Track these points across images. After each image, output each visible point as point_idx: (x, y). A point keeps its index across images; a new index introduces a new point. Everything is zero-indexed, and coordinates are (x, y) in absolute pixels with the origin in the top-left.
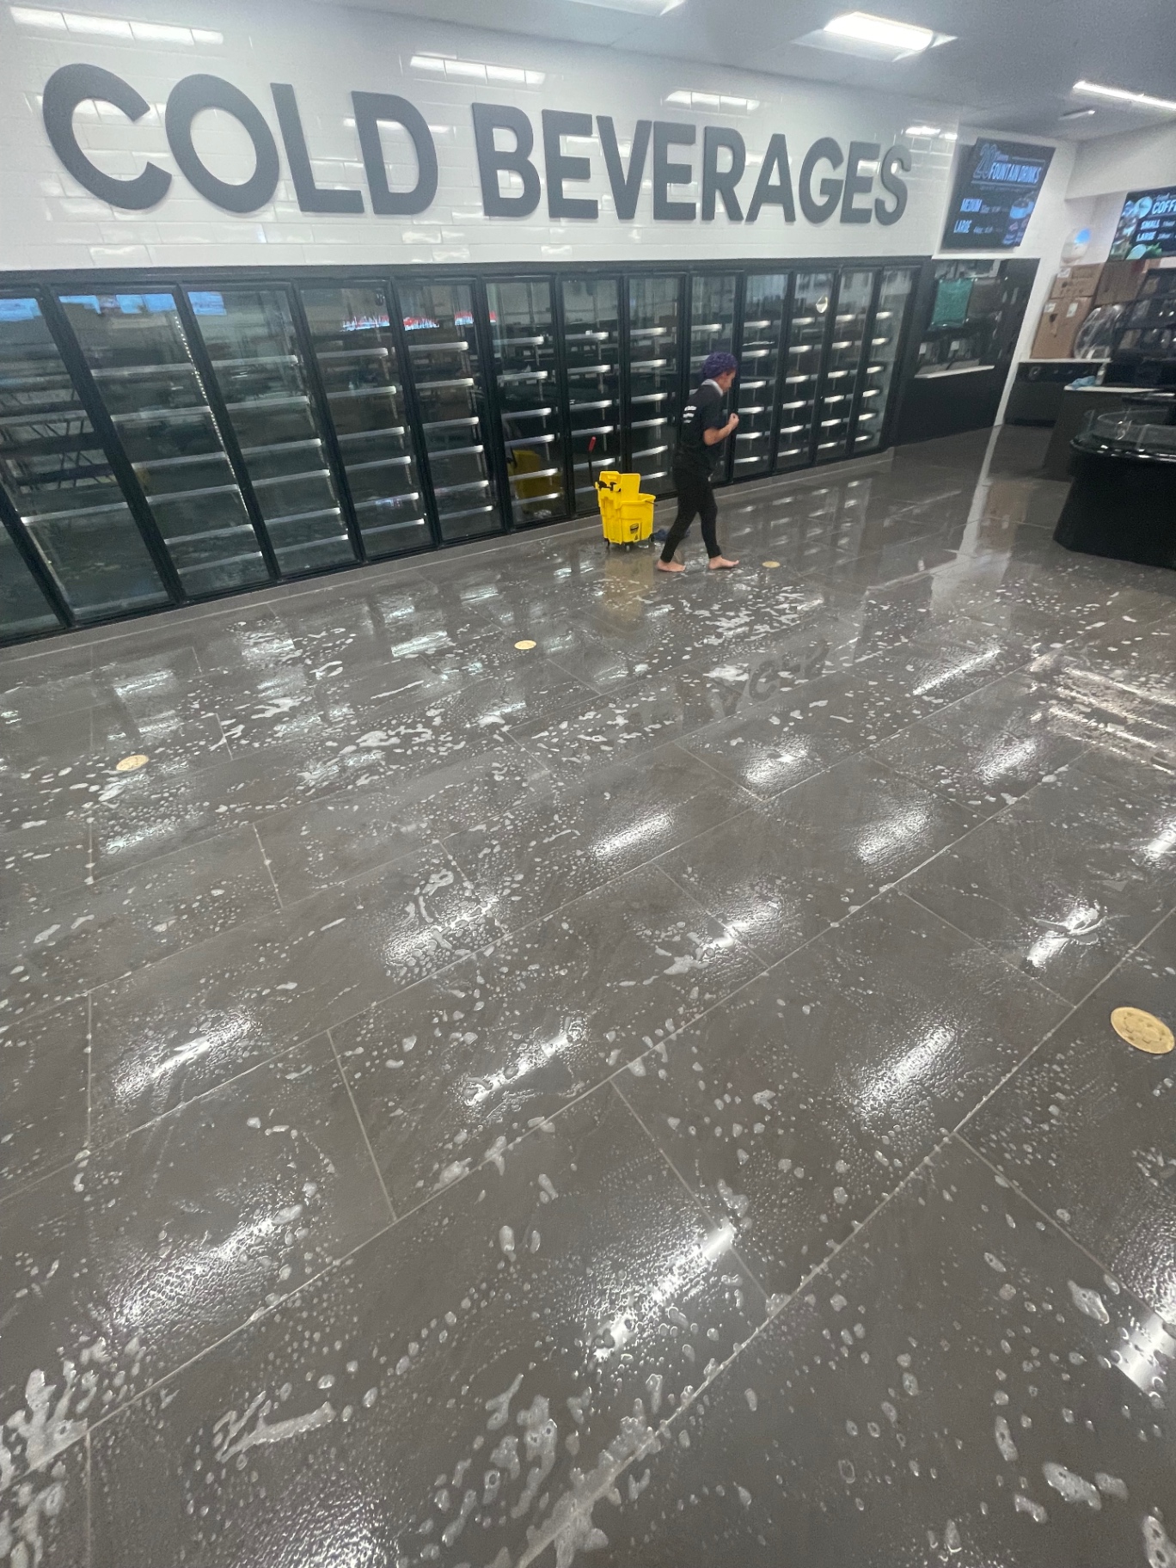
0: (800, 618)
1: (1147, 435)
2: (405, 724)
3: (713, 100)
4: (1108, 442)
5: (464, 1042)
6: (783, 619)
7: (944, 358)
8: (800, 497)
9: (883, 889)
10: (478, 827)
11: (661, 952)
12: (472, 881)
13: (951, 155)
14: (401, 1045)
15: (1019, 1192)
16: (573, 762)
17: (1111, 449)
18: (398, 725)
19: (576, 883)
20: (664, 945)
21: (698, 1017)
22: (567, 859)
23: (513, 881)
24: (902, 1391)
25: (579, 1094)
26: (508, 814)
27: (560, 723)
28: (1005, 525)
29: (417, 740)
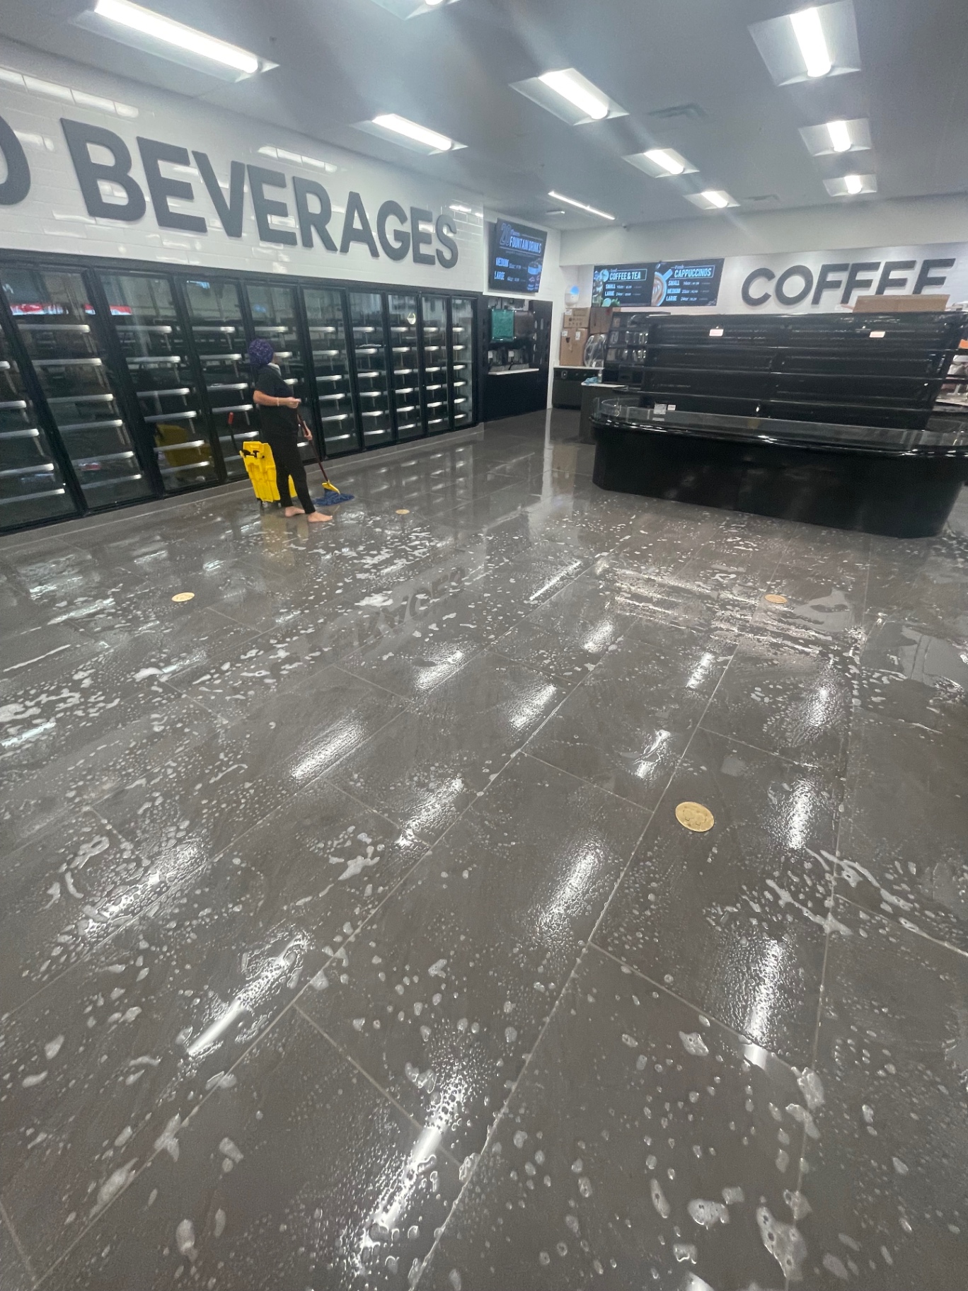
0: (429, 551)
1: (631, 414)
2: (47, 691)
3: (296, 158)
4: (611, 418)
5: (124, 1022)
6: (416, 553)
7: (505, 362)
8: (422, 460)
9: (513, 755)
10: (138, 782)
11: (334, 860)
12: (132, 841)
13: (482, 227)
14: (42, 1053)
15: (639, 973)
16: (237, 700)
17: (613, 423)
18: (37, 695)
19: (245, 815)
20: (337, 853)
21: (373, 912)
22: (236, 794)
23: (178, 830)
24: (579, 1197)
25: (261, 1031)
26: (170, 763)
27: (222, 664)
28: (567, 476)
29: (62, 706)
